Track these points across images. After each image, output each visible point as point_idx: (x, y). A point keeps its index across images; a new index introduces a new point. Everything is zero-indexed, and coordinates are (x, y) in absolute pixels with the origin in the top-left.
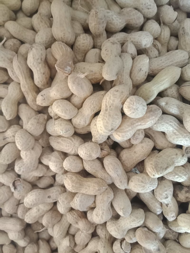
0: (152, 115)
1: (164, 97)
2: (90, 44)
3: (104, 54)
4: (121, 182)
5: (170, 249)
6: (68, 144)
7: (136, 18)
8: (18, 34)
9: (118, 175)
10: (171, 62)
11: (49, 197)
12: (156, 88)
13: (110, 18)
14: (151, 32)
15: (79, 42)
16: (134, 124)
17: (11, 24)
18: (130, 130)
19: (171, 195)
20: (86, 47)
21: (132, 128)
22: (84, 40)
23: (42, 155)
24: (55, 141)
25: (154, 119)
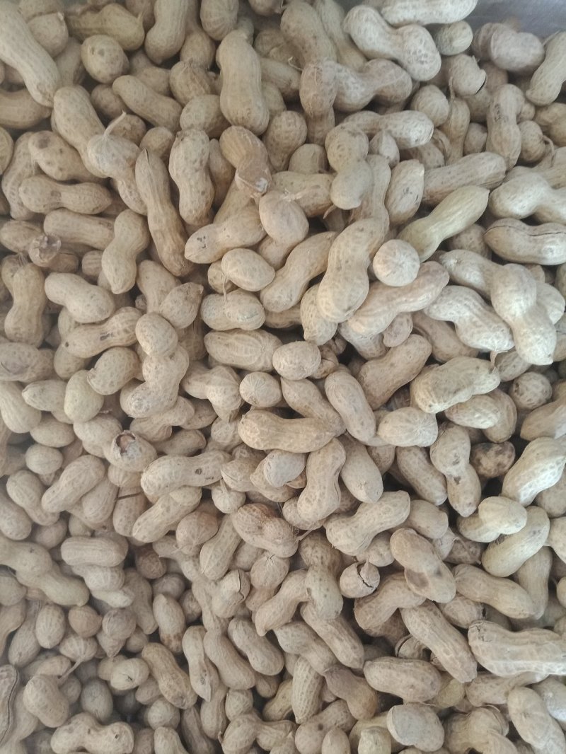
0: (430, 282)
1: (454, 249)
2: (301, 134)
3: (334, 156)
4: (362, 424)
5: (464, 579)
6: (249, 348)
7: (395, 86)
8: (142, 105)
9: (356, 410)
10: (468, 176)
11: (198, 471)
12: (437, 229)
13: (342, 83)
14: (428, 114)
15: (279, 129)
16: (393, 299)
17: (129, 82)
18: (384, 312)
19: (464, 457)
20: (293, 140)
21: (389, 308)
22: (289, 125)
23: (188, 374)
24: (220, 343)
25: (433, 289)
